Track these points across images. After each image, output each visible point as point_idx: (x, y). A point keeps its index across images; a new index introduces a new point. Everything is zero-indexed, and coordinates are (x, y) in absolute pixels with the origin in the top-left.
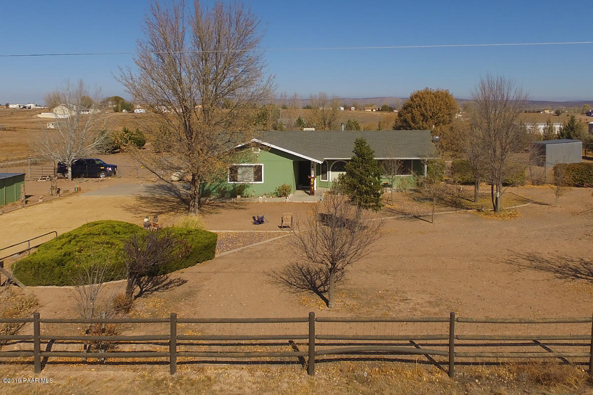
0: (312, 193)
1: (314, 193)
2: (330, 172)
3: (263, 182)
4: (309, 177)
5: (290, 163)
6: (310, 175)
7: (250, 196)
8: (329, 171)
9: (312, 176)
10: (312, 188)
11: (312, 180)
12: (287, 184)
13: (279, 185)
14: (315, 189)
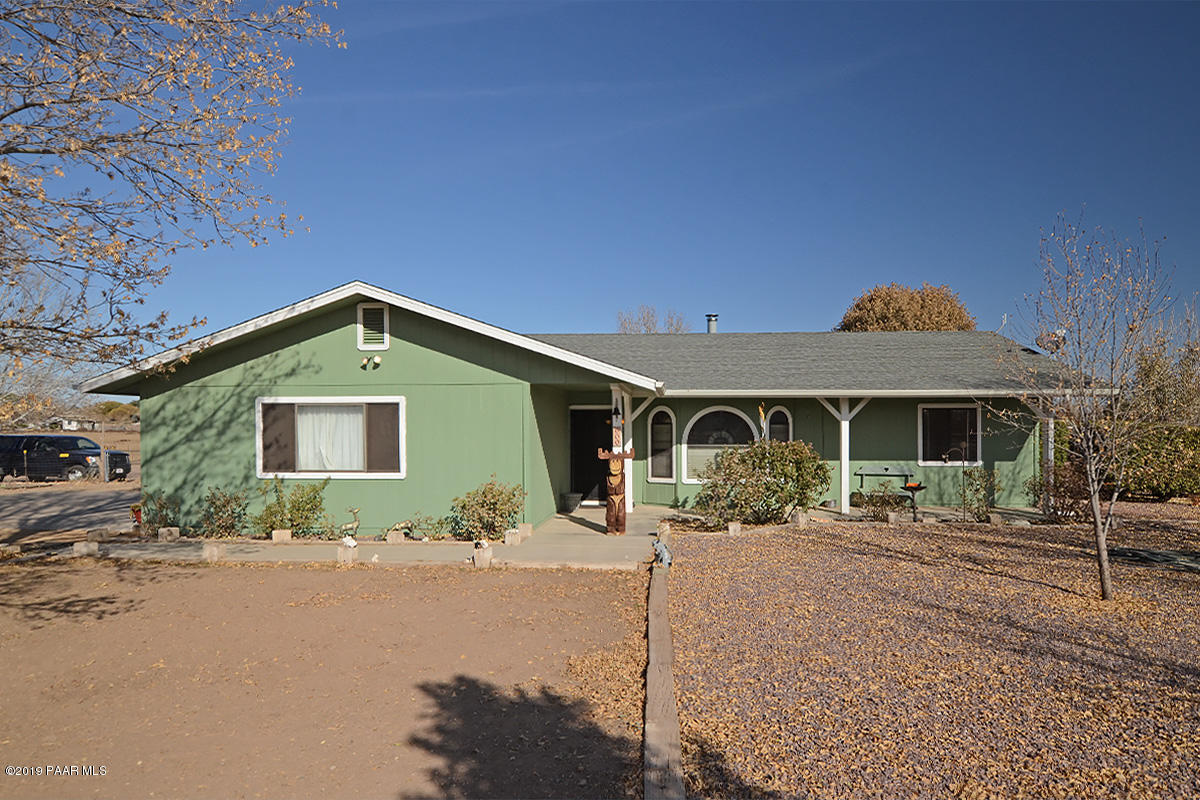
0: (616, 523)
1: (623, 525)
2: (684, 447)
3: (402, 475)
4: (602, 455)
5: (517, 393)
6: (609, 447)
7: (337, 532)
8: (679, 442)
9: (616, 450)
10: (616, 499)
11: (614, 467)
12: (506, 482)
13: (469, 485)
14: (629, 509)
